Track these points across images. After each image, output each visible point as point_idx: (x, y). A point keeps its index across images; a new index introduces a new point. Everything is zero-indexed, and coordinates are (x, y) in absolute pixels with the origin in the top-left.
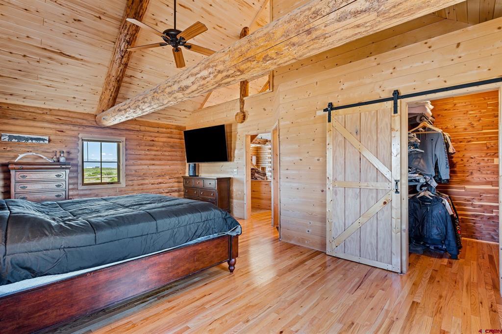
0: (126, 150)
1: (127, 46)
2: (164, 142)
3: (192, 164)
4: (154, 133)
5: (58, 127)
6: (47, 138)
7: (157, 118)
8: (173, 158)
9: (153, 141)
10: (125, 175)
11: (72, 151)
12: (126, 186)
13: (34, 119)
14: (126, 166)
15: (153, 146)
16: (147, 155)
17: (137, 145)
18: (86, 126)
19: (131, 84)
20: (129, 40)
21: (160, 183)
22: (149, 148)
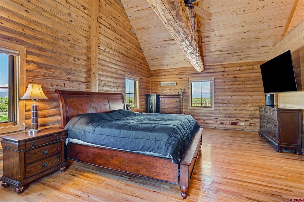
0: (215, 85)
1: (194, 19)
2: (245, 77)
3: (268, 95)
4: (237, 71)
5: (180, 76)
6: (175, 83)
7: (239, 59)
8: (255, 89)
9: (236, 77)
10: (214, 102)
11: (186, 88)
12: (215, 109)
13: (171, 75)
14: (215, 96)
15: (235, 81)
16: (230, 88)
17: (223, 82)
18: (192, 74)
19: (209, 41)
20: (193, 15)
21: (242, 110)
22: (232, 83)
